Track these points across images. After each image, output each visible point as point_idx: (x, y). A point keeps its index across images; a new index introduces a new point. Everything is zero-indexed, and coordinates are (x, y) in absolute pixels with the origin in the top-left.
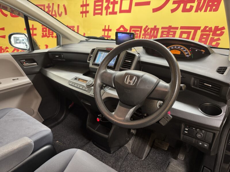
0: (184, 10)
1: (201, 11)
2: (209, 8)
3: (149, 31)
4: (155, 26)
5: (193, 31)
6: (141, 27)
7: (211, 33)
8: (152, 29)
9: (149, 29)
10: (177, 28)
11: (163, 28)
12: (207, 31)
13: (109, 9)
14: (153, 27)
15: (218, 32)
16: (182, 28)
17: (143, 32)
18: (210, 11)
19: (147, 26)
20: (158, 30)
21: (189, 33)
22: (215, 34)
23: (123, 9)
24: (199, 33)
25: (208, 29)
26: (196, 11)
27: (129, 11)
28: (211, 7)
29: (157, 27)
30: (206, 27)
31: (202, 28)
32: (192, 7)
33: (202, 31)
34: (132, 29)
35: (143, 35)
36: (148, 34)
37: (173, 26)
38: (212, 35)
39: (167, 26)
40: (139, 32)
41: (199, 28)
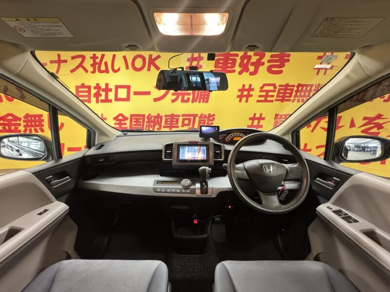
0: (183, 101)
1: (196, 102)
2: (202, 100)
3: (153, 119)
4: (158, 114)
5: (192, 118)
6: (143, 116)
7: (207, 119)
8: (155, 117)
9: (152, 117)
10: (179, 116)
11: (166, 116)
12: (203, 118)
13: (101, 97)
14: (156, 115)
15: (211, 118)
16: (183, 115)
17: (146, 120)
18: (203, 102)
19: (150, 115)
20: (161, 117)
21: (190, 120)
22: (209, 120)
23: (119, 96)
24: (197, 119)
26: (193, 102)
27: (127, 99)
28: (204, 99)
29: (160, 115)
30: (202, 115)
31: (199, 116)
32: (188, 99)
33: (199, 118)
34: (133, 117)
35: (147, 122)
36: (152, 122)
37: (175, 114)
38: (208, 121)
39: (170, 114)
40: (142, 120)
41: (197, 115)
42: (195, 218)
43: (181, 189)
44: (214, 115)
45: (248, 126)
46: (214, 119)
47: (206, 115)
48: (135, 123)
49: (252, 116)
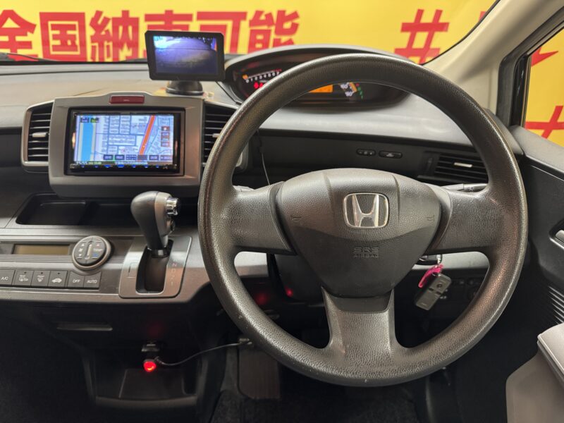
3: (109, 27)
4: (125, 13)
5: (229, 24)
6: (80, 17)
7: (273, 28)
8: (116, 22)
9: (106, 20)
10: (189, 17)
11: (149, 17)
12: (262, 23)
14: (119, 15)
15: (287, 25)
17: (90, 32)
19: (99, 14)
20: (135, 22)
22: (280, 31)
24: (245, 28)
25: (263, 17)
29: (132, 15)
30: (258, 13)
31: (250, 16)
33: (252, 23)
34: (50, 23)
35: (93, 39)
36: (107, 37)
37: (176, 11)
38: (277, 32)
39: (161, 11)
40: (76, 33)
41: (243, 15)
42: (150, 355)
43: (68, 272)
44: (295, 15)
45: (398, 51)
46: (295, 28)
47: (269, 16)
48: (58, 43)
49: (411, 19)
